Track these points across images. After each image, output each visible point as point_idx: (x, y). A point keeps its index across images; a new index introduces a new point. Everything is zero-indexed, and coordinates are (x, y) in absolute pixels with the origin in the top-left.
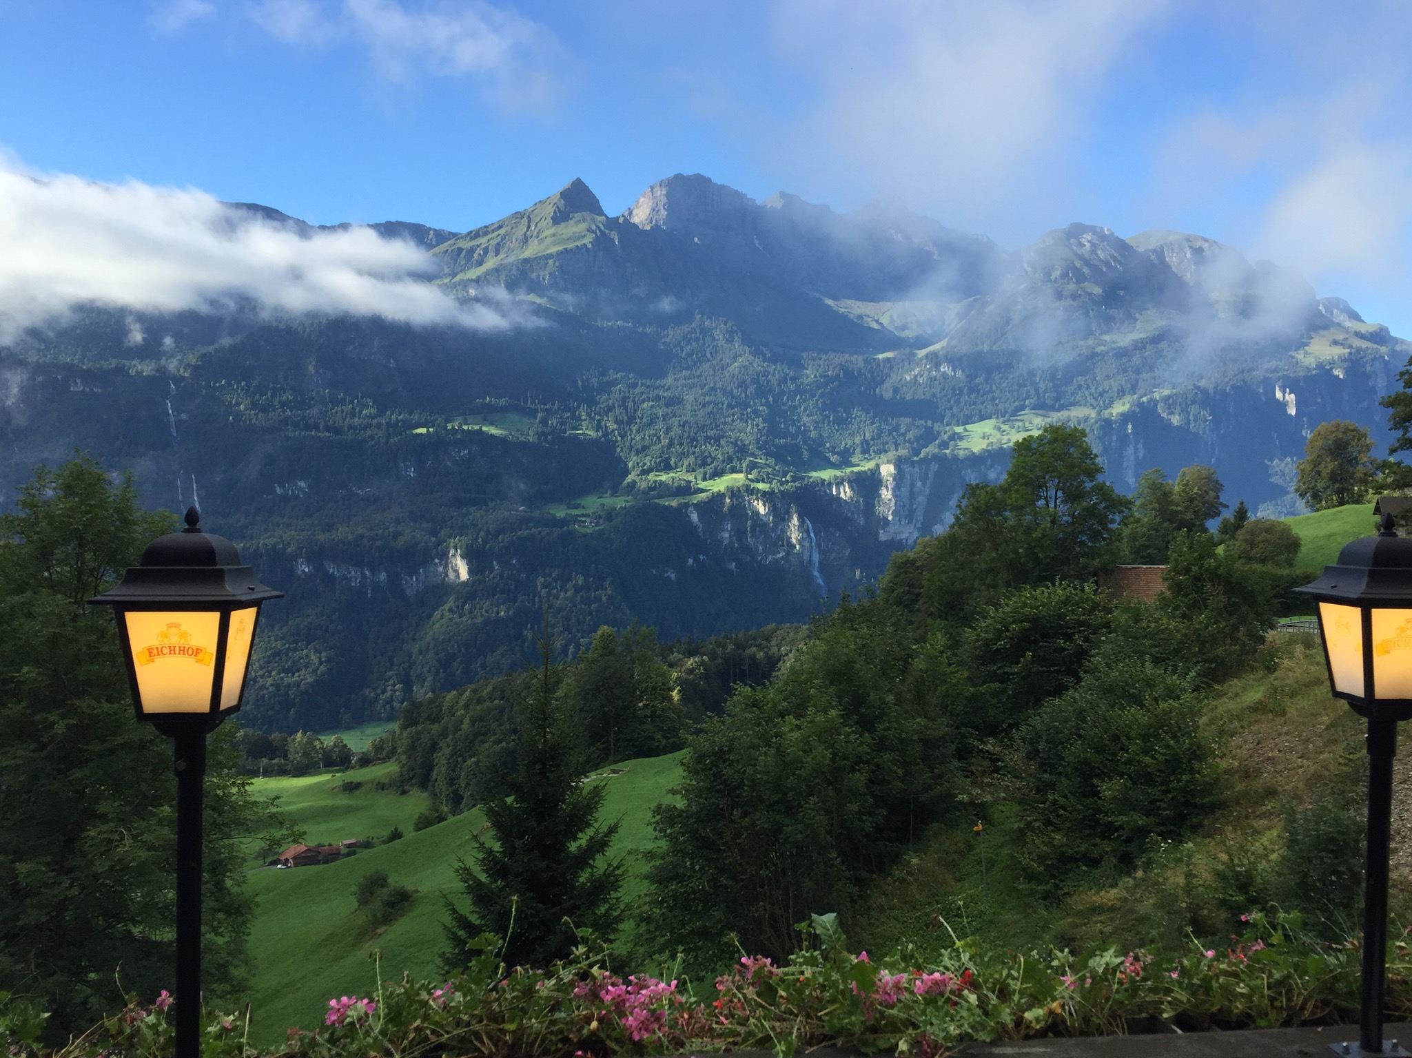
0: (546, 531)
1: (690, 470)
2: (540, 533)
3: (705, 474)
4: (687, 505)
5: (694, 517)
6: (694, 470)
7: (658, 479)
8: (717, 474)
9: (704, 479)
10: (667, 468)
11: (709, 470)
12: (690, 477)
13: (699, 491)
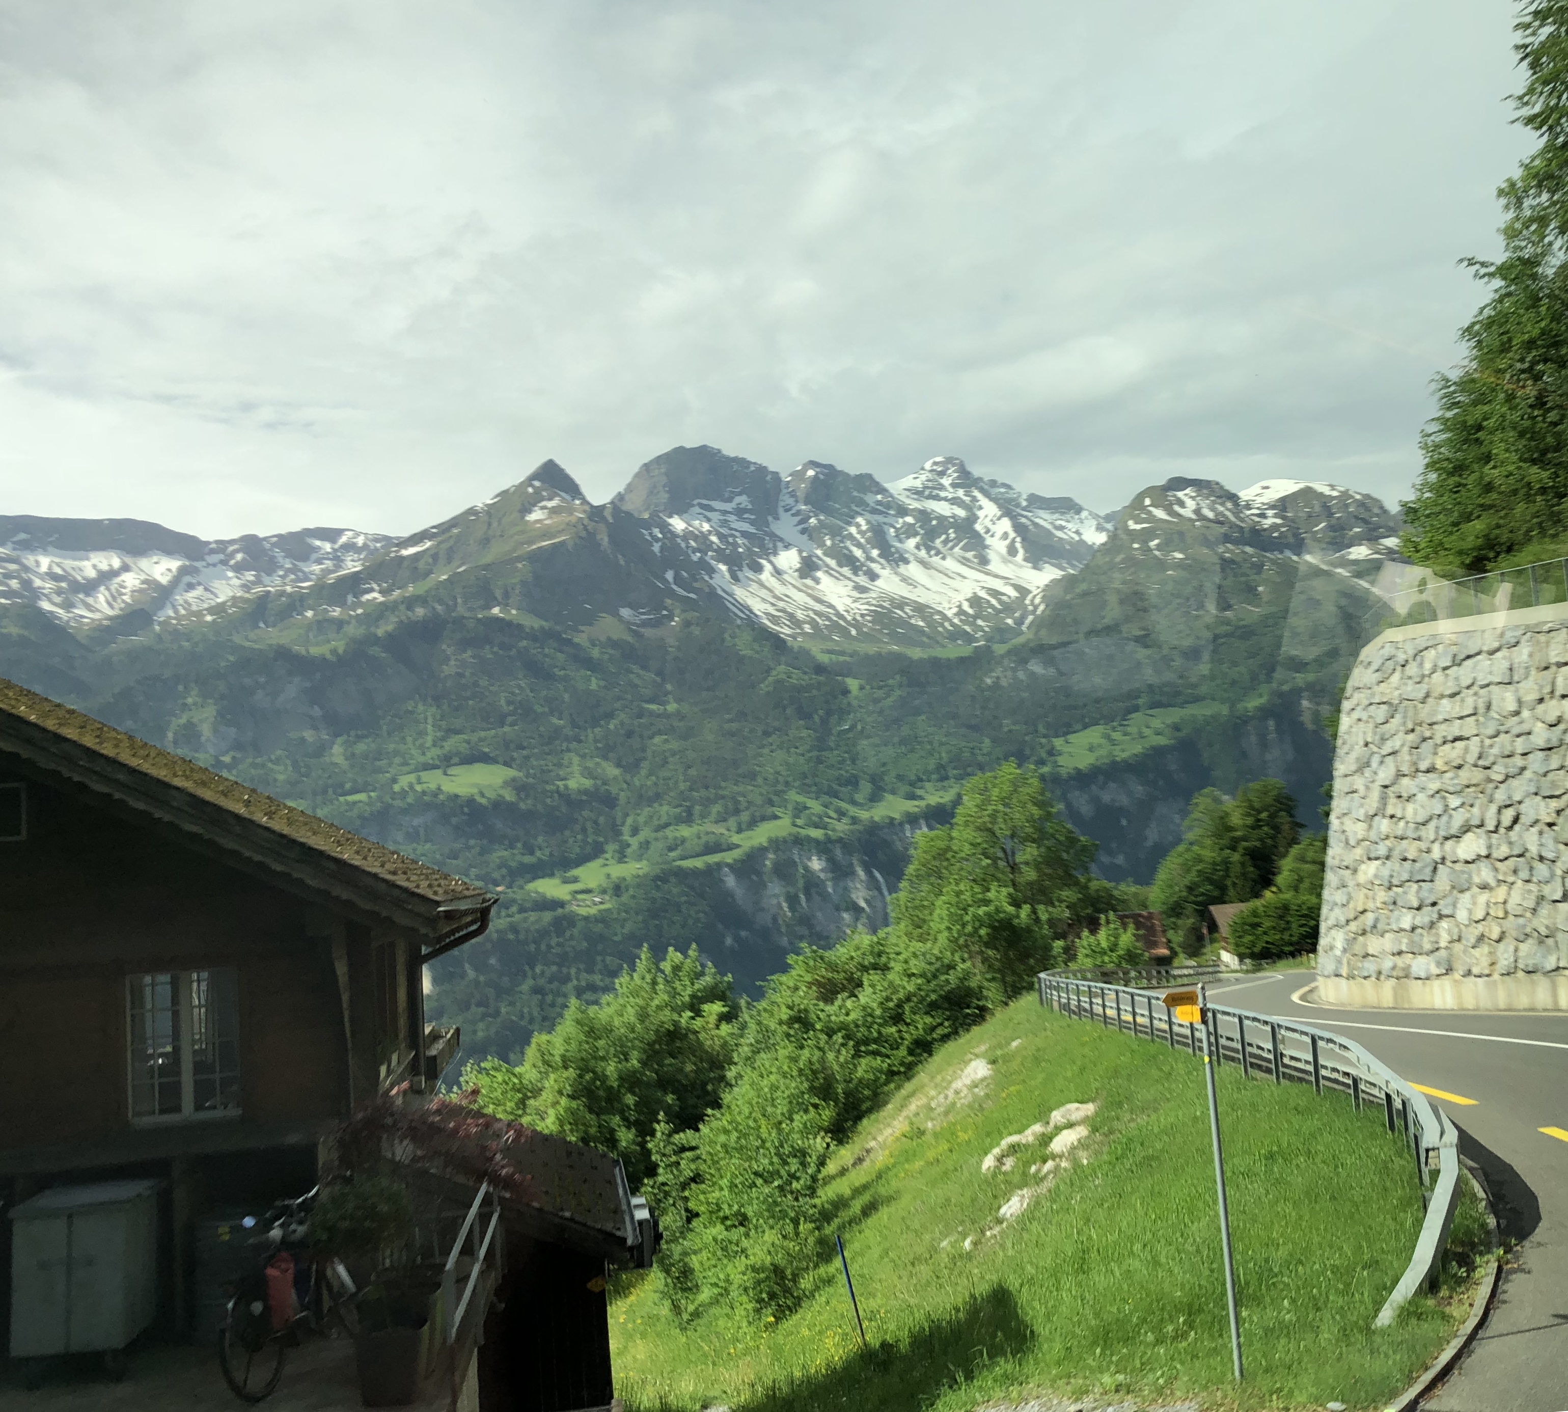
0: (533, 916)
1: (721, 819)
2: (525, 920)
3: (739, 824)
4: (719, 865)
5: (731, 881)
6: (725, 820)
7: (678, 834)
8: (753, 823)
9: (740, 831)
10: (688, 819)
11: (745, 817)
12: (720, 829)
13: (731, 847)
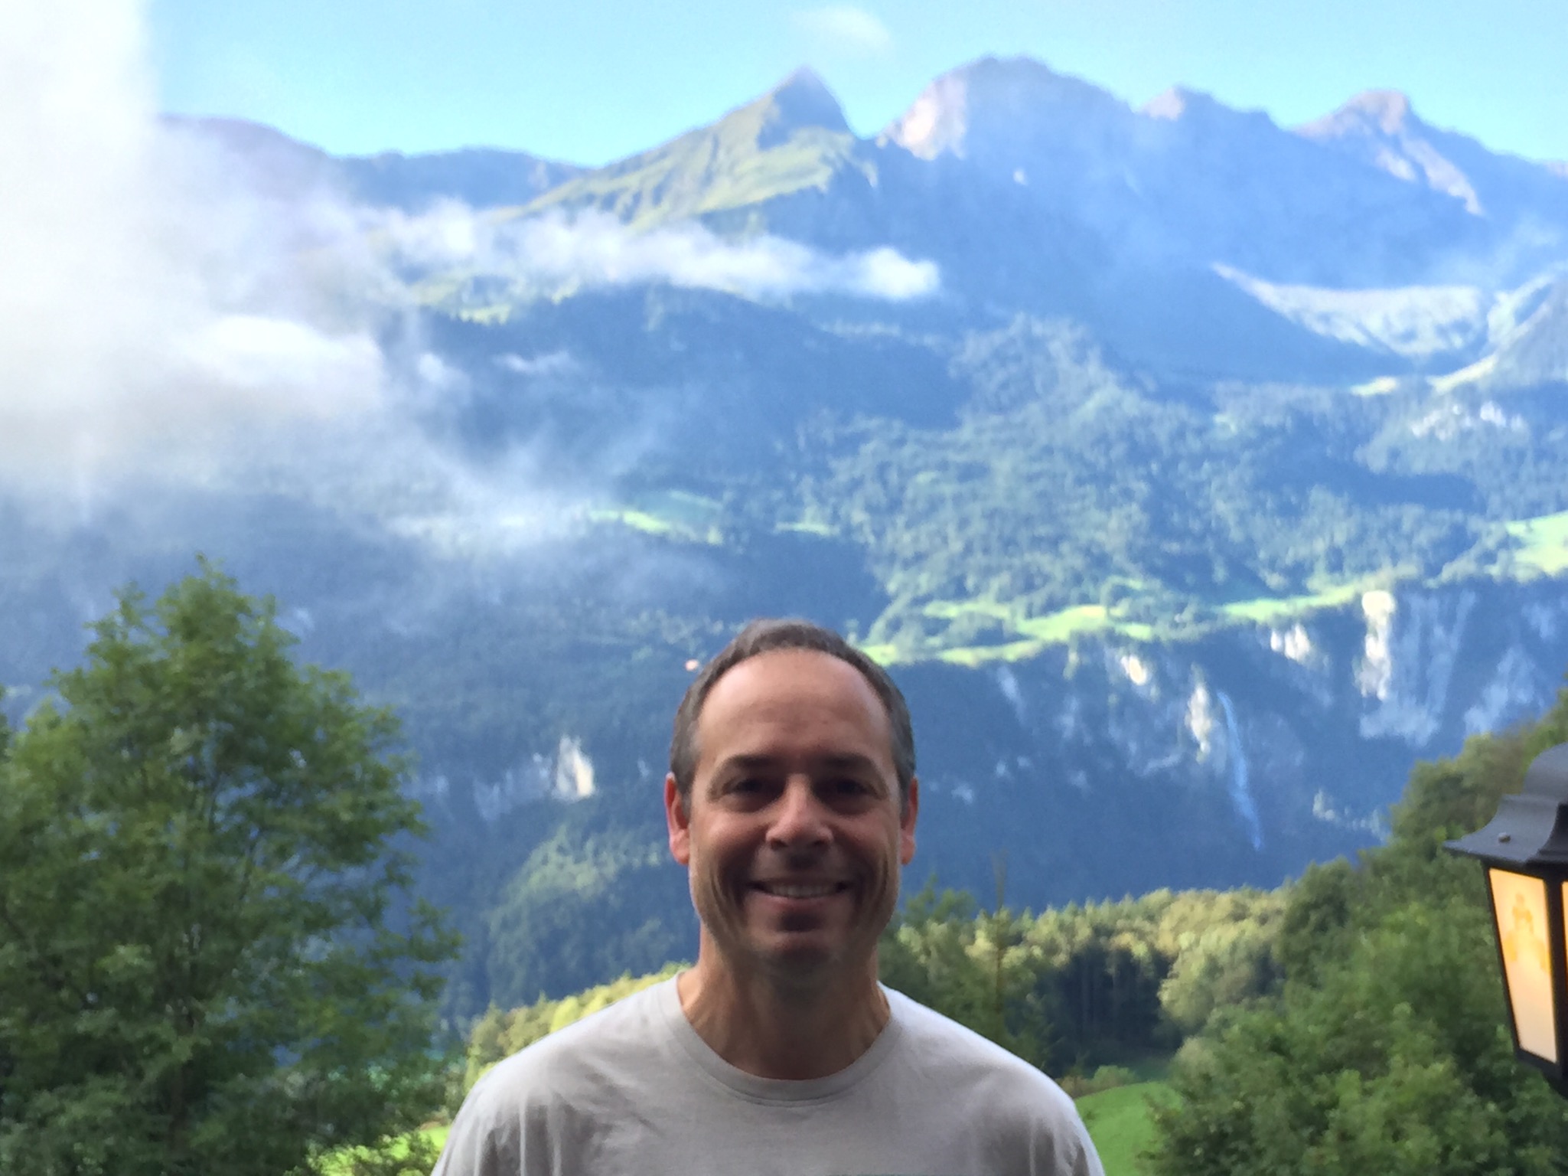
1: (1004, 597)
3: (1031, 606)
4: (995, 664)
5: (1011, 688)
6: (1009, 599)
7: (941, 614)
8: (1053, 606)
9: (1030, 615)
10: (960, 593)
11: (1039, 598)
12: (1002, 612)
13: (1018, 638)
